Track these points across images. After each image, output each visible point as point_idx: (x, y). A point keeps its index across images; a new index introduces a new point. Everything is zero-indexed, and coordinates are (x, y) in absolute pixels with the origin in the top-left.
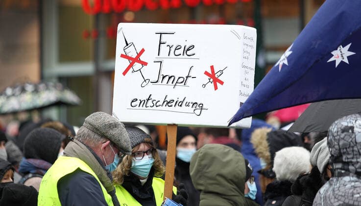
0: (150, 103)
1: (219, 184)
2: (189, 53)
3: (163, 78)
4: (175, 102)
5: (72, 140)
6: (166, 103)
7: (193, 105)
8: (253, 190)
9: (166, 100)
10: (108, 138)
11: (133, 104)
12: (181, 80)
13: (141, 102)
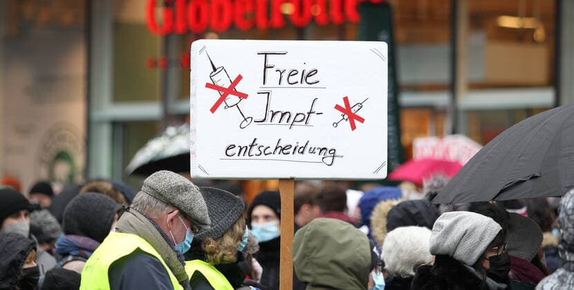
0: (255, 150)
1: (332, 274)
2: (309, 80)
3: (274, 115)
4: (293, 148)
5: (127, 210)
6: (279, 149)
7: (321, 151)
8: (381, 284)
9: (279, 145)
10: (175, 207)
11: (229, 152)
12: (300, 117)
13: (241, 149)
